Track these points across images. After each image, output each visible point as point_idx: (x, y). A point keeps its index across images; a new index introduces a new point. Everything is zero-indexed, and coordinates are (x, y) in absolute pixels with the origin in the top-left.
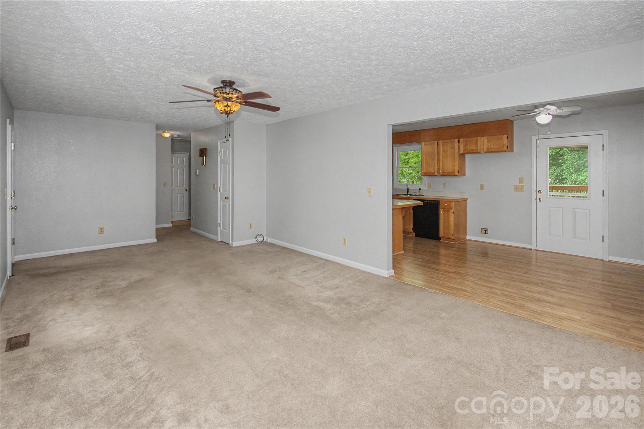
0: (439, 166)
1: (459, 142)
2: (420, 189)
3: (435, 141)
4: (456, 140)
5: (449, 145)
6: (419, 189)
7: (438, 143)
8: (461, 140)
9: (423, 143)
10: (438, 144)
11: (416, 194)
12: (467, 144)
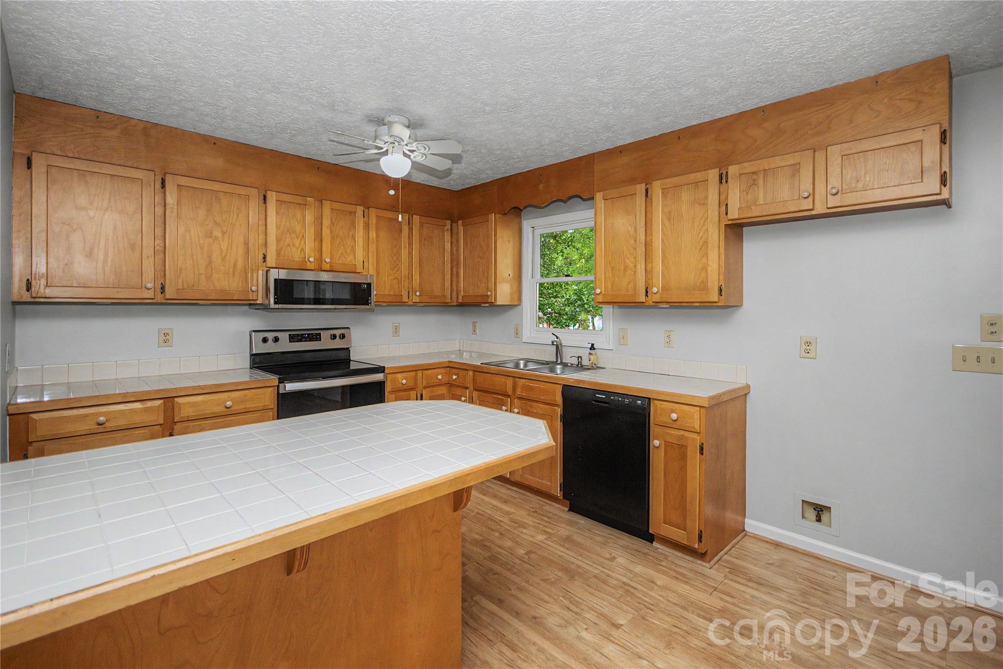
0: (648, 272)
1: (723, 179)
2: (592, 347)
3: (638, 186)
4: (713, 175)
5: (686, 196)
6: (590, 346)
7: (647, 190)
8: (733, 170)
9: (599, 196)
10: (647, 195)
11: (581, 362)
12: (755, 184)
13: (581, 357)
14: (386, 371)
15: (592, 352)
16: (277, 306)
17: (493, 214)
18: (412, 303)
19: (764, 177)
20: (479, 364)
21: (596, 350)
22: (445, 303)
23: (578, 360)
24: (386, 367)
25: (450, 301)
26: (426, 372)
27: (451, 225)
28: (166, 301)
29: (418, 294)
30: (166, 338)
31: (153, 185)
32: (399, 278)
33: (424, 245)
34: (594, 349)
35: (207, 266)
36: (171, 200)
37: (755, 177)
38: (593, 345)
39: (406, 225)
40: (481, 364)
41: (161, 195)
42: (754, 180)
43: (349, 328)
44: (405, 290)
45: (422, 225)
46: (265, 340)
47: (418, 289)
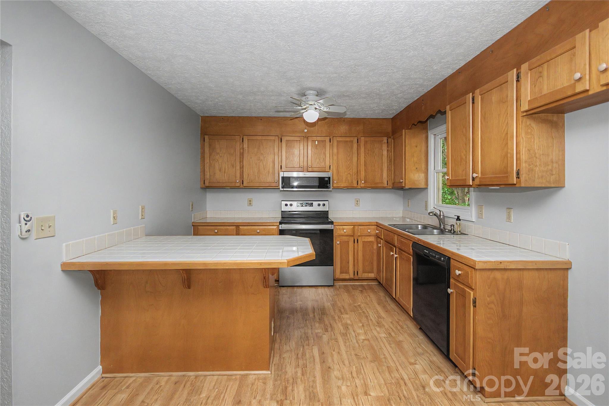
0: (474, 160)
1: (519, 77)
2: (458, 219)
3: (468, 96)
4: (511, 75)
5: (495, 97)
6: (456, 217)
7: (473, 98)
9: (448, 109)
10: (473, 102)
11: (453, 229)
12: (541, 76)
13: (454, 226)
14: (334, 224)
15: (458, 222)
16: (282, 189)
17: (404, 130)
18: (360, 188)
19: (548, 67)
20: (386, 225)
21: (461, 222)
22: (384, 187)
23: (451, 227)
24: (334, 222)
25: (386, 186)
26: (360, 227)
27: (387, 139)
28: (244, 187)
29: (363, 182)
30: (250, 203)
31: (239, 141)
32: (351, 173)
33: (368, 153)
34: (460, 220)
35: (258, 172)
36: (245, 146)
37: (540, 69)
38: (458, 217)
39: (356, 143)
40: (388, 225)
41: (242, 144)
42: (541, 72)
43: (328, 201)
44: (355, 180)
45: (366, 142)
46: (286, 205)
47: (363, 179)
